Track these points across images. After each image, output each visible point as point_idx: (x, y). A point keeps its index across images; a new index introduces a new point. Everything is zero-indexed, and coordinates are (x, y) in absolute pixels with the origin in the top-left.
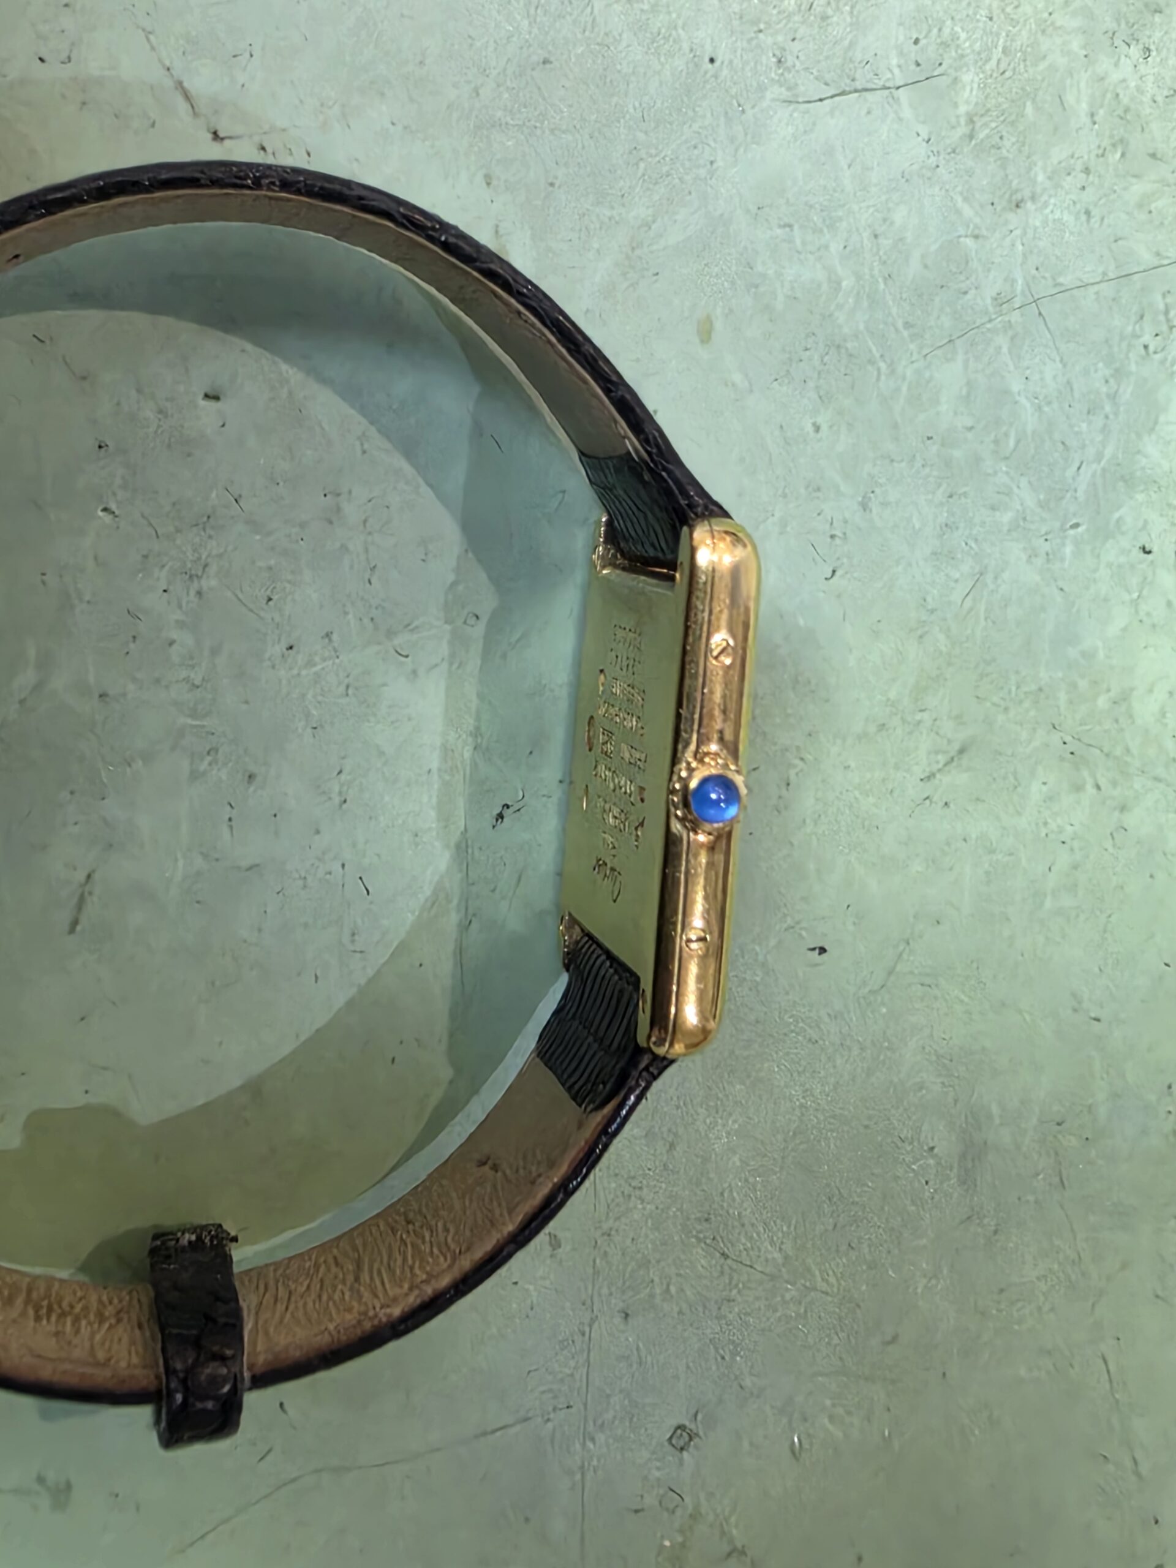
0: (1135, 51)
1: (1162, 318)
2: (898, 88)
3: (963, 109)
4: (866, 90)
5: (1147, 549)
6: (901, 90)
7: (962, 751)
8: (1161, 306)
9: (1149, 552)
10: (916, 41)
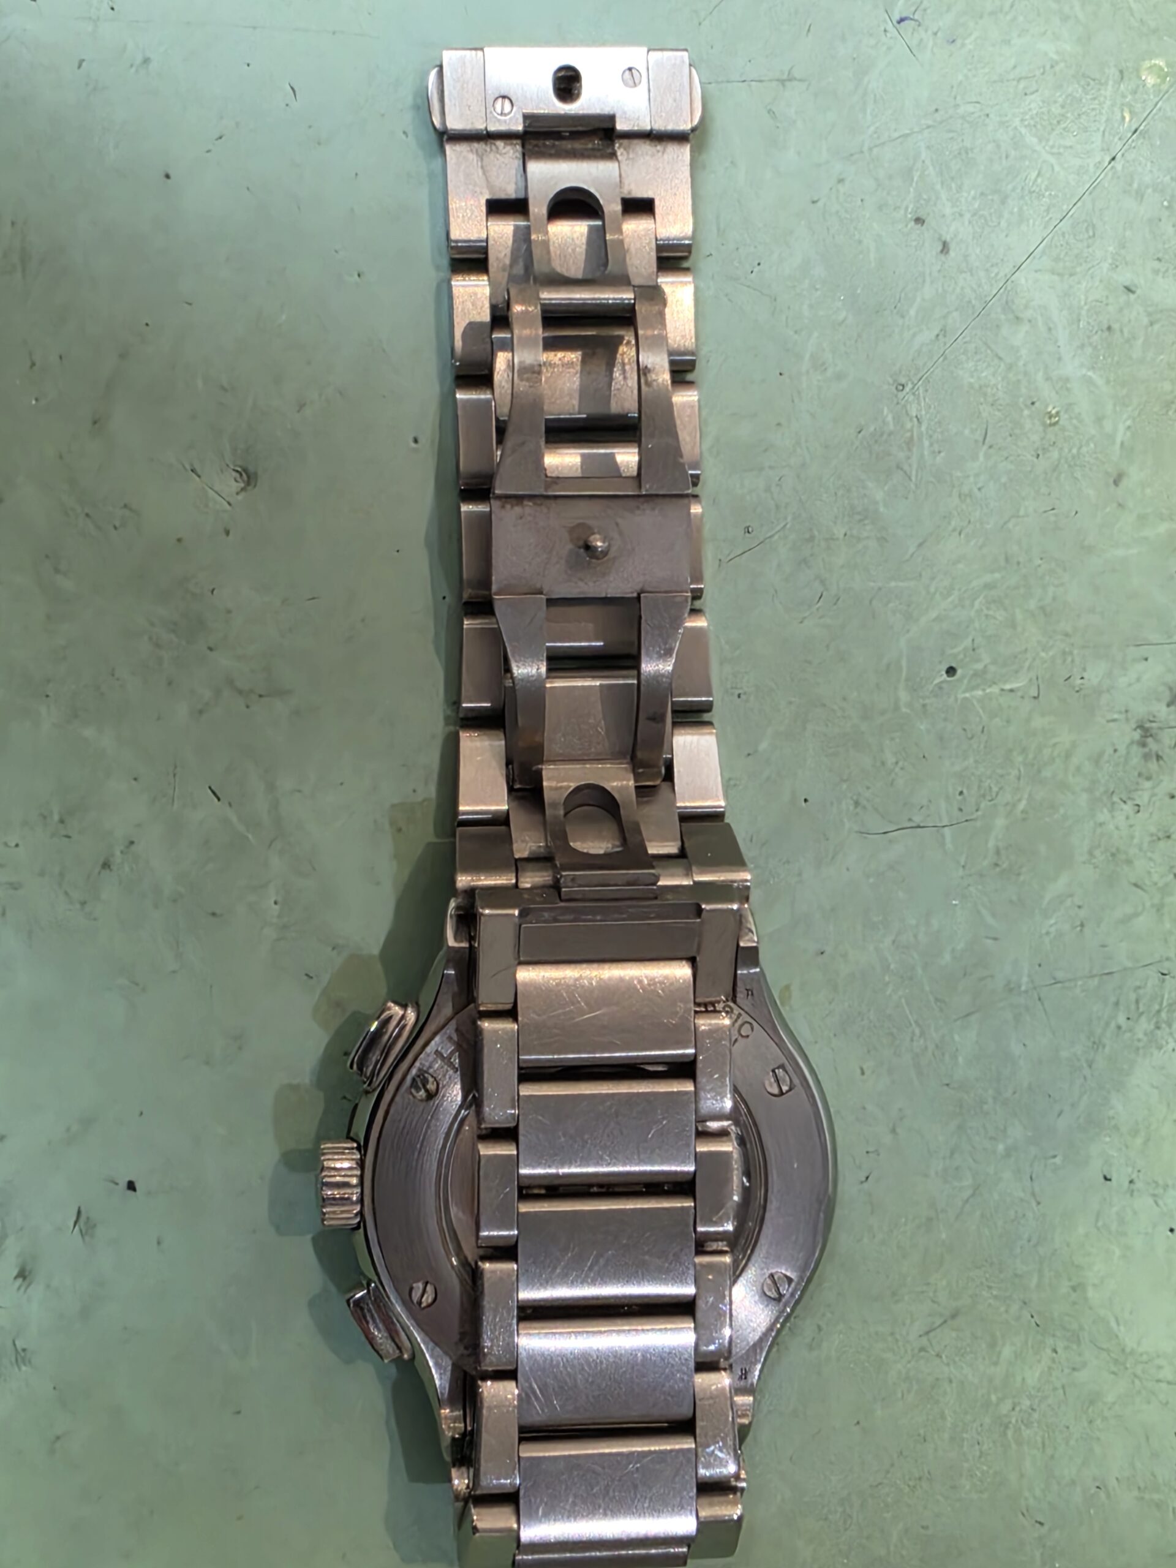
0: (1128, 808)
1: (1133, 1007)
2: (944, 826)
3: (991, 844)
4: (919, 827)
5: (1108, 1177)
6: (946, 828)
7: (954, 1316)
8: (1133, 996)
9: (1110, 1180)
10: (961, 793)
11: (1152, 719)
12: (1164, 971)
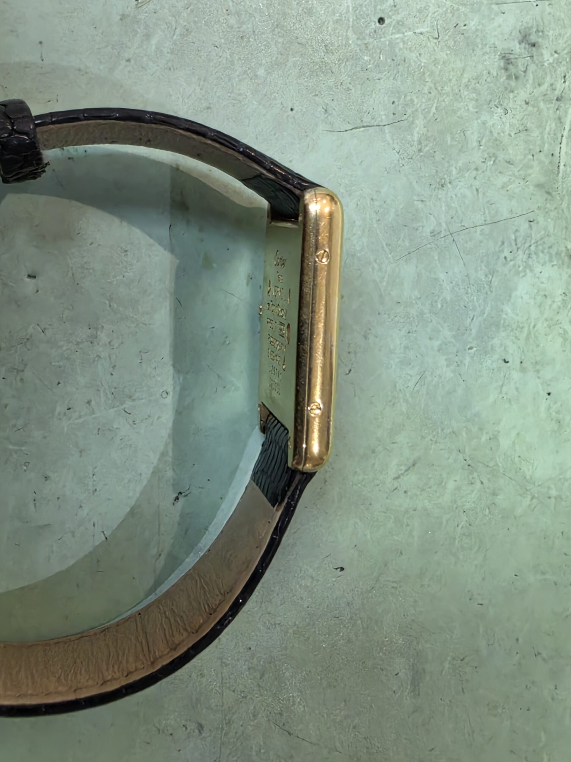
0: (500, 110)
1: (513, 243)
2: (384, 126)
3: (416, 137)
4: (368, 126)
7: (414, 464)
8: (513, 238)
9: (507, 362)
10: (393, 103)
11: (510, 52)
12: (532, 220)
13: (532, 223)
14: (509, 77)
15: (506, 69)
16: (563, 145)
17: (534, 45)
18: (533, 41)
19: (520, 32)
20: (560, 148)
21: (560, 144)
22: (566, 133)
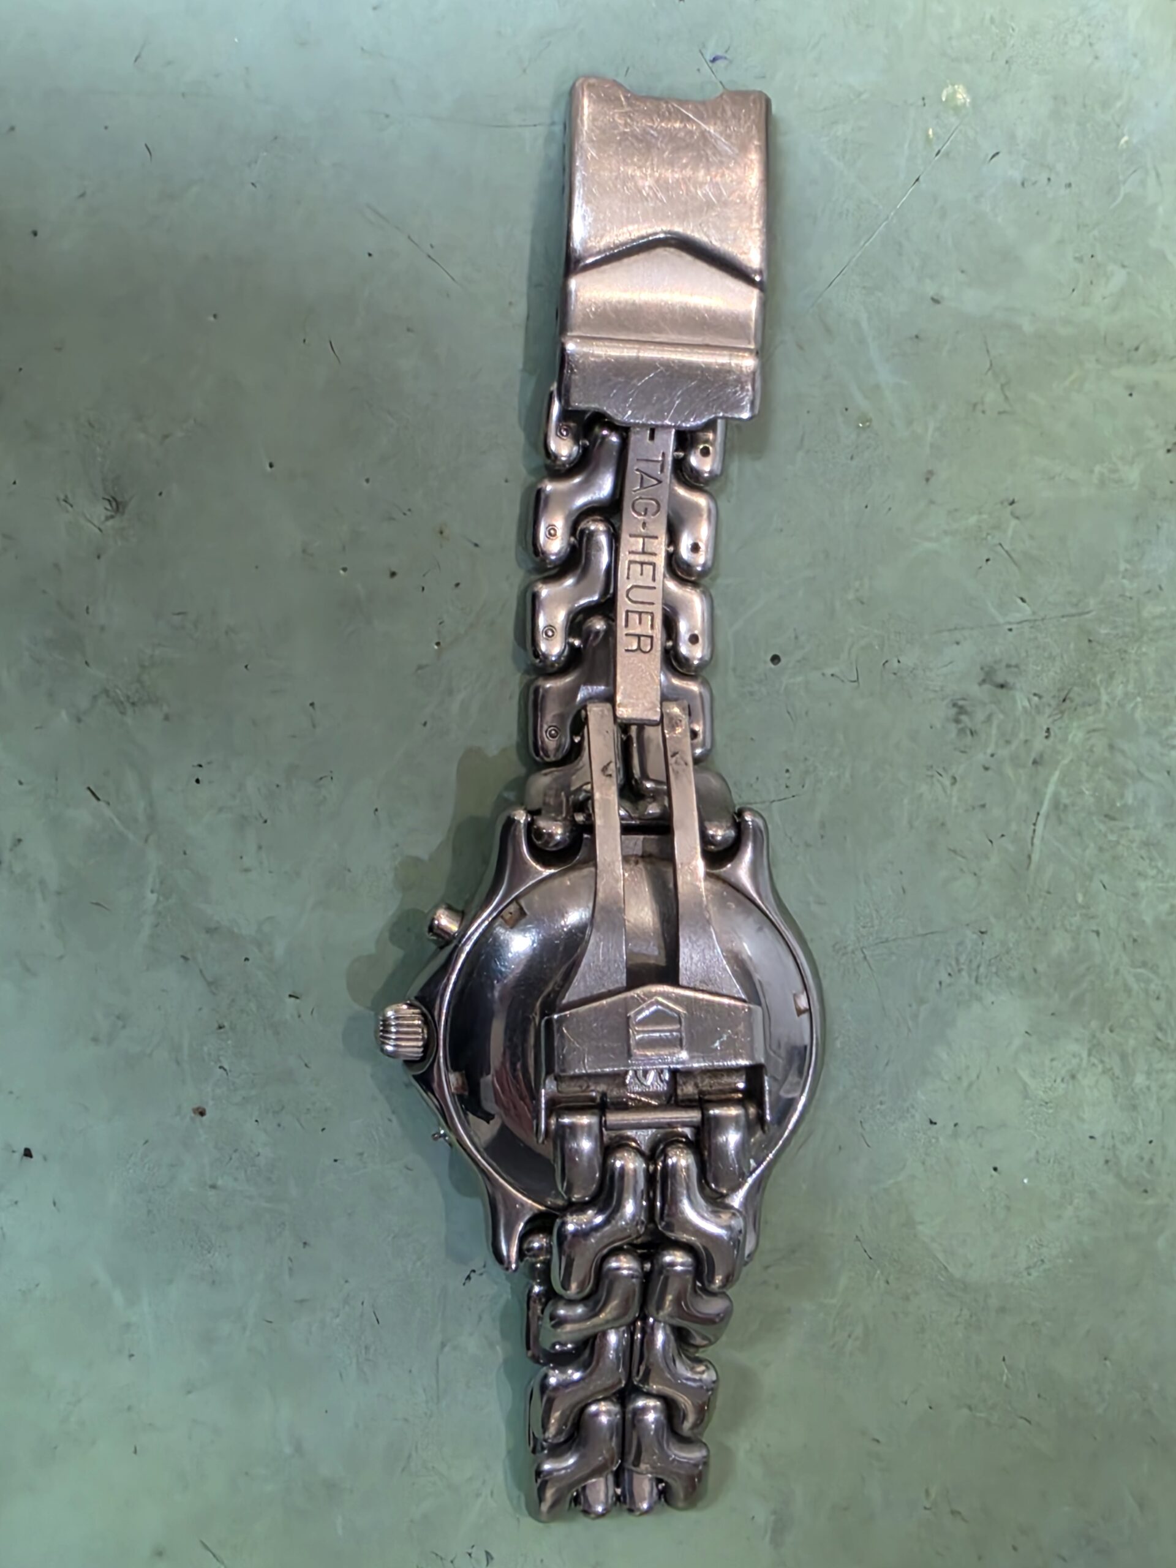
11: (965, 697)
12: (983, 930)
13: (985, 936)
14: (961, 731)
15: (957, 721)
16: (1040, 828)
17: (1002, 686)
18: (1000, 680)
19: (982, 668)
20: (1034, 831)
21: (1034, 824)
22: (1044, 810)
